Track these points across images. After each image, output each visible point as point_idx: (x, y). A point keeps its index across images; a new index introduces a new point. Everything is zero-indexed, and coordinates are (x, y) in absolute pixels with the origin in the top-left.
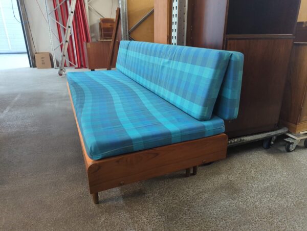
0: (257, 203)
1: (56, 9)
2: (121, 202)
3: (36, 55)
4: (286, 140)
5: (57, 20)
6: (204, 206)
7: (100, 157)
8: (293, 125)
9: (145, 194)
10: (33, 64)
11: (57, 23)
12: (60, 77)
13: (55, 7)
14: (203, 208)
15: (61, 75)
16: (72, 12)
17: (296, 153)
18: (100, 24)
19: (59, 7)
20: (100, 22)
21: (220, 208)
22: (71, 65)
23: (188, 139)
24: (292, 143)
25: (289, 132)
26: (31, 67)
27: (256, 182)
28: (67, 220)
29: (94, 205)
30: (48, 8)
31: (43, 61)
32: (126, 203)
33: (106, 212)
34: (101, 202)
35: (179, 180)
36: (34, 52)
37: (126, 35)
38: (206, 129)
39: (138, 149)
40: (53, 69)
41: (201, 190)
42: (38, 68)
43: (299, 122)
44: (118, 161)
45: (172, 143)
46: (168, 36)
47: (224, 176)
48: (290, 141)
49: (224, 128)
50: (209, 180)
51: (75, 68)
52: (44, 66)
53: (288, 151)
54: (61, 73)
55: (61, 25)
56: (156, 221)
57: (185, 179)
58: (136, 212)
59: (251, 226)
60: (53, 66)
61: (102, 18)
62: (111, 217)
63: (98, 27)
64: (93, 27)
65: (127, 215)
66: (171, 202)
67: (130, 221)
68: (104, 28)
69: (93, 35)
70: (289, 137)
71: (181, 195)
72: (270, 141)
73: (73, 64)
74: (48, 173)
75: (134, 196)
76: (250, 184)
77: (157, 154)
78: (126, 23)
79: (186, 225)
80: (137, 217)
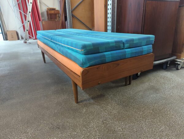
0: (171, 94)
1: (18, 3)
2: (92, 101)
3: (7, 32)
4: (176, 62)
5: (19, 9)
6: (142, 98)
7: (88, 65)
8: (179, 54)
9: (104, 96)
10: (6, 38)
11: (20, 12)
12: (26, 44)
13: (18, 2)
14: (142, 99)
15: (26, 43)
16: (31, 3)
17: (182, 70)
18: (47, 12)
19: (21, 2)
20: (47, 10)
21: (152, 98)
22: (30, 38)
23: (134, 56)
24: (180, 64)
25: (177, 59)
26: (4, 40)
27: (166, 85)
28: (62, 113)
29: (76, 104)
30: (13, 2)
31: (12, 36)
32: (95, 101)
33: (85, 106)
34: (79, 102)
35: (122, 88)
36: (6, 30)
37: (70, 13)
38: (144, 49)
39: (108, 61)
40: (19, 41)
41: (137, 91)
42: (9, 41)
43: (182, 52)
44: (98, 68)
45: (126, 57)
46: (105, 5)
47: (147, 84)
48: (179, 63)
49: (152, 49)
50: (139, 86)
51: (34, 39)
52: (13, 39)
53: (178, 69)
54: (26, 42)
55: (23, 12)
56: (117, 108)
57: (125, 87)
58: (103, 105)
59: (172, 105)
60: (19, 39)
61: (48, 8)
62: (89, 109)
63: (46, 14)
64: (42, 13)
65: (99, 107)
66: (122, 98)
67: (102, 109)
68: (50, 14)
69: (43, 18)
70: (178, 61)
71: (126, 95)
72: (167, 64)
73: (32, 37)
74: (39, 91)
75: (98, 97)
76: (163, 86)
77: (118, 64)
78: (69, 5)
79: (136, 108)
80: (105, 107)
